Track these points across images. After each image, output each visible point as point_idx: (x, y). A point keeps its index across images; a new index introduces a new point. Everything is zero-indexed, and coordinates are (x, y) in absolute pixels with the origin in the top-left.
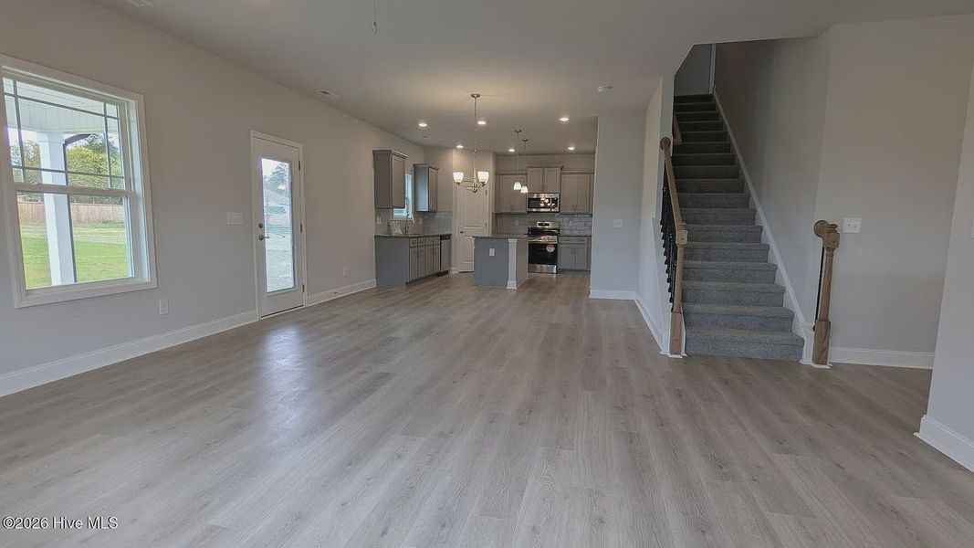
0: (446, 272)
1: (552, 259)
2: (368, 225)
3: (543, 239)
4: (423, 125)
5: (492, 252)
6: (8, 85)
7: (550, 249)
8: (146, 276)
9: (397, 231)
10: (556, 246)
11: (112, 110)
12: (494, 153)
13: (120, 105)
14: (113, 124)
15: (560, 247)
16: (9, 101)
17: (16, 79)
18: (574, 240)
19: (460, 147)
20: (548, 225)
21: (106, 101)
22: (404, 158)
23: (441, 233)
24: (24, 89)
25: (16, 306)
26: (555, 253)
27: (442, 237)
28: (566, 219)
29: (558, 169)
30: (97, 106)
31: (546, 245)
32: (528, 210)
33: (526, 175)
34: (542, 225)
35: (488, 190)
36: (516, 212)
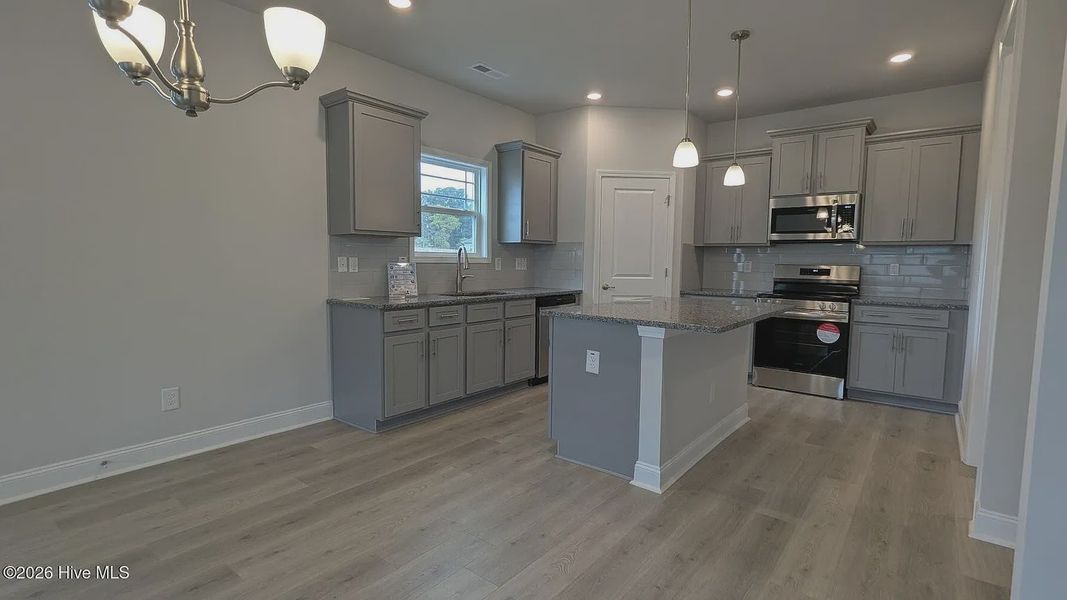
1: (835, 362)
3: (814, 309)
7: (828, 336)
10: (844, 329)
15: (855, 330)
18: (899, 316)
19: (594, 96)
20: (827, 272)
22: (419, 115)
23: (538, 292)
26: (843, 346)
27: (544, 301)
28: (881, 258)
29: (860, 132)
31: (819, 323)
32: (775, 237)
33: (769, 153)
34: (810, 272)
35: (673, 194)
36: (742, 241)
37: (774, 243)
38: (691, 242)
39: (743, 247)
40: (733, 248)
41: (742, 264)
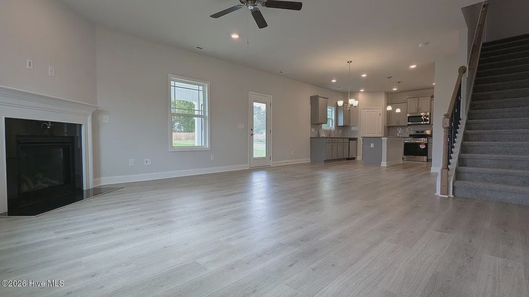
0: (354, 159)
1: (424, 152)
2: (306, 131)
4: (334, 81)
5: (372, 145)
6: (172, 83)
7: (422, 147)
8: (208, 147)
9: (323, 135)
10: (426, 145)
11: (201, 88)
12: (385, 92)
13: (203, 86)
14: (201, 93)
15: (429, 145)
16: (172, 88)
17: (175, 81)
19: (362, 90)
20: (423, 132)
21: (199, 85)
22: (327, 99)
23: (350, 137)
24: (177, 84)
25: (170, 151)
26: (426, 148)
27: (350, 139)
29: (429, 98)
30: (196, 87)
31: (420, 144)
32: (410, 123)
33: (407, 102)
34: (418, 132)
35: (381, 113)
36: (400, 125)
37: (409, 125)
38: (386, 125)
39: (400, 126)
40: (397, 127)
41: (400, 131)
